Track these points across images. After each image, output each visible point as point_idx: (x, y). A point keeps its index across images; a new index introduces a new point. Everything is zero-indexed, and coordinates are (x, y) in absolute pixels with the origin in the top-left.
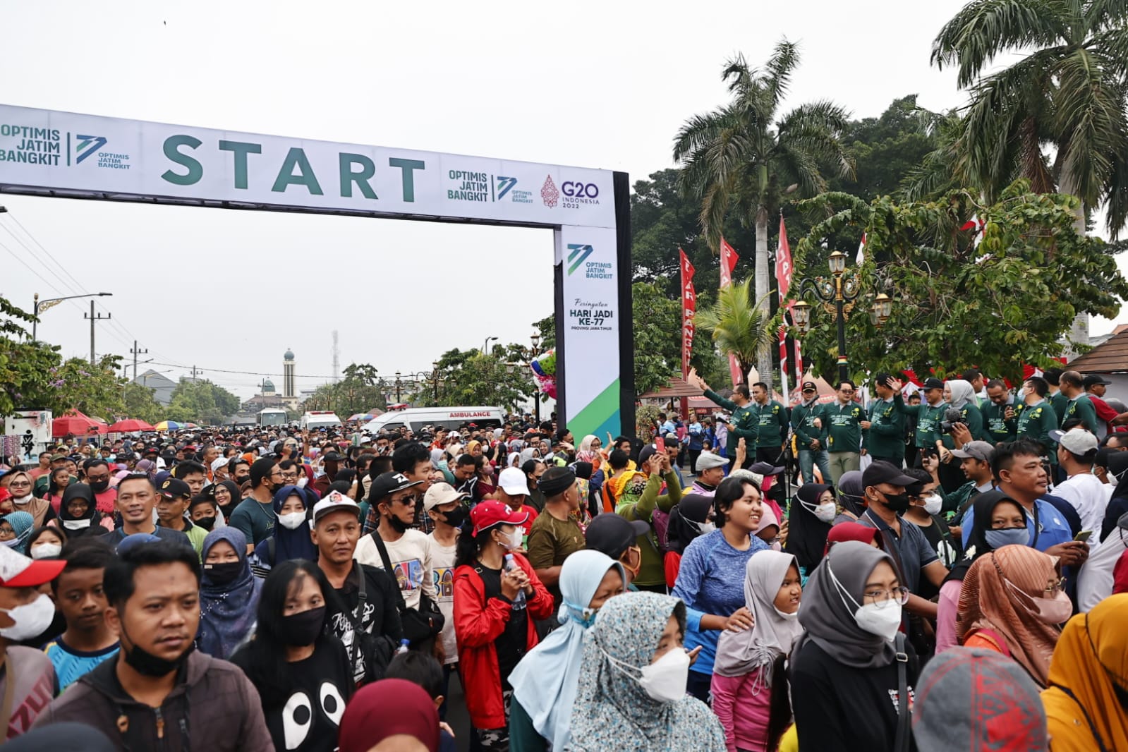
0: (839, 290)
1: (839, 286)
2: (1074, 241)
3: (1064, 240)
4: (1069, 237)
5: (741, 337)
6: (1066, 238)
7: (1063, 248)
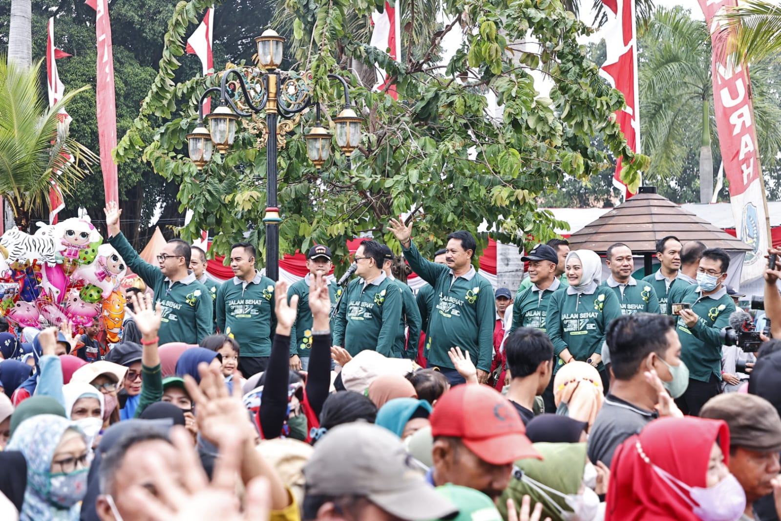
0: (272, 95)
1: (273, 89)
2: (580, 64)
3: (568, 61)
4: (575, 57)
5: (22, 165)
6: (570, 57)
7: (568, 71)
